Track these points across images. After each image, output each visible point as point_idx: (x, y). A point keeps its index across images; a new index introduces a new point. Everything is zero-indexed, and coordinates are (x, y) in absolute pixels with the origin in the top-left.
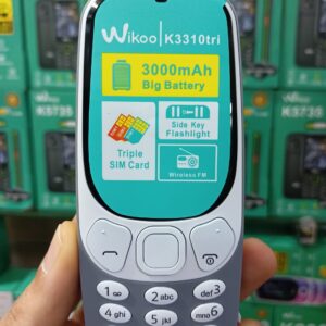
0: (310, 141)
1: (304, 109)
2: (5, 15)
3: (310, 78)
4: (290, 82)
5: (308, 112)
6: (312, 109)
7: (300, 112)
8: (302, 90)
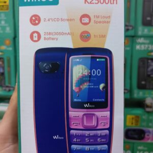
0: (150, 61)
1: (147, 46)
2: (5, 2)
3: (149, 31)
4: (140, 33)
5: (149, 47)
6: (150, 46)
7: (145, 47)
8: (146, 37)
